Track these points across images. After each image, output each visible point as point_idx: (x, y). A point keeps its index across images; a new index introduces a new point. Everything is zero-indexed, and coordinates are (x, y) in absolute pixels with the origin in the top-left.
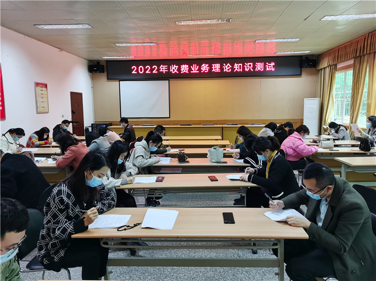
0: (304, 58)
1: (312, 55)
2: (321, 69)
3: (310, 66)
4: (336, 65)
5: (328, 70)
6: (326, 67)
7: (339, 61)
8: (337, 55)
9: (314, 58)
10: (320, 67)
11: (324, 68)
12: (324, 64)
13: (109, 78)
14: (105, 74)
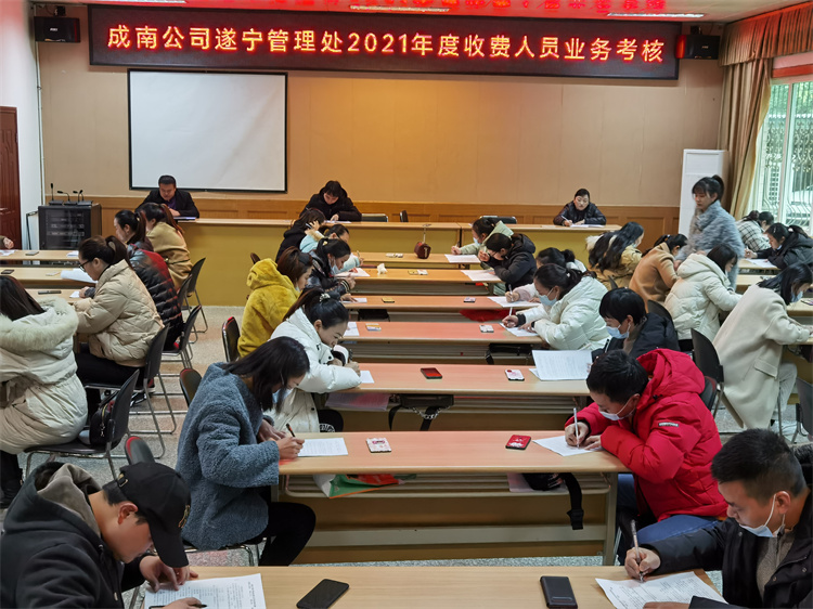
0: (687, 32)
1: (711, 24)
2: (734, 66)
3: (703, 55)
4: (771, 61)
5: (750, 70)
6: (747, 63)
7: (779, 51)
8: (775, 33)
9: (715, 33)
10: (731, 61)
11: (741, 64)
12: (741, 52)
13: (95, 60)
14: (84, 45)
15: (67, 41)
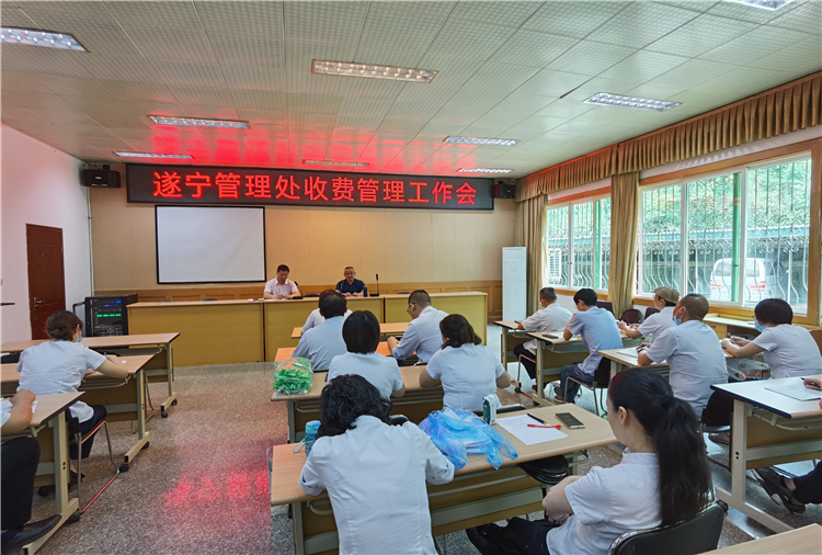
0: (496, 183)
2: (523, 202)
3: (508, 196)
5: (536, 202)
6: (534, 198)
8: (557, 178)
10: (523, 198)
11: (530, 199)
12: (531, 192)
13: (131, 199)
14: (123, 190)
15: (109, 186)
